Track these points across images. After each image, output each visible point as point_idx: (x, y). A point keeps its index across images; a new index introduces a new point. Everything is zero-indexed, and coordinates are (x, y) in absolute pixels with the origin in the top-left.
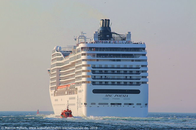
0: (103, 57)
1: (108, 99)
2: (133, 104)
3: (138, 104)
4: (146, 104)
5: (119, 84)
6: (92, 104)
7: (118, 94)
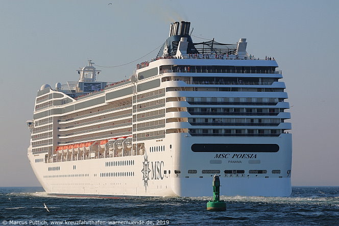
0: (205, 84)
1: (220, 162)
2: (265, 172)
3: (274, 172)
4: (289, 172)
5: (239, 133)
6: (190, 172)
7: (238, 153)
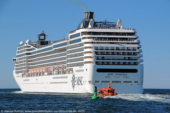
2: (131, 82)
3: (135, 82)
5: (119, 64)
6: (96, 82)
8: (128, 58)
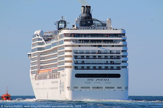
1: (90, 83)
2: (113, 88)
6: (74, 88)
8: (111, 62)
